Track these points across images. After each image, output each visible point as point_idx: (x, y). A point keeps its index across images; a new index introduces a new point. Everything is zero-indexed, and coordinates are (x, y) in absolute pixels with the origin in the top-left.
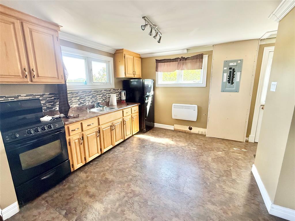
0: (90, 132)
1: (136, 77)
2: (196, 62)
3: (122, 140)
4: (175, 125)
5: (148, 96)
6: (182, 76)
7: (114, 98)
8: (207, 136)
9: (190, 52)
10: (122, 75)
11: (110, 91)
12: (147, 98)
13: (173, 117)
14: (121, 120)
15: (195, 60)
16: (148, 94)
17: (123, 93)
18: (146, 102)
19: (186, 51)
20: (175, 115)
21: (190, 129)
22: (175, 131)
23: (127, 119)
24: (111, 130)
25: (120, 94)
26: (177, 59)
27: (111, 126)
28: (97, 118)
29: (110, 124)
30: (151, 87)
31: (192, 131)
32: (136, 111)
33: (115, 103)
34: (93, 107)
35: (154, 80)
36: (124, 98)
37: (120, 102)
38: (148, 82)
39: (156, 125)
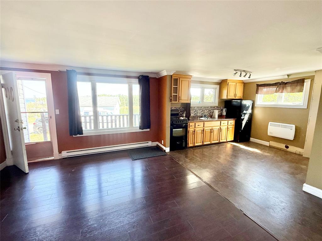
0: (199, 129)
1: (237, 98)
2: (297, 86)
3: (217, 142)
4: (270, 142)
5: (245, 114)
6: (281, 97)
7: (216, 113)
8: (303, 156)
9: (290, 77)
10: (224, 97)
11: (214, 108)
12: (243, 115)
13: (269, 134)
14: (219, 127)
15: (296, 84)
16: (245, 112)
17: (224, 110)
18: (242, 118)
19: (287, 77)
20: (270, 133)
21: (287, 147)
22: (270, 147)
23: (224, 128)
24: (211, 132)
25: (222, 110)
26: (277, 83)
27: (211, 130)
28: (203, 123)
29: (210, 128)
30: (249, 107)
31: (289, 150)
32: (232, 124)
33: (217, 116)
34: (202, 117)
35: (253, 101)
36: (224, 113)
37: (220, 116)
38: (247, 103)
39: (252, 139)
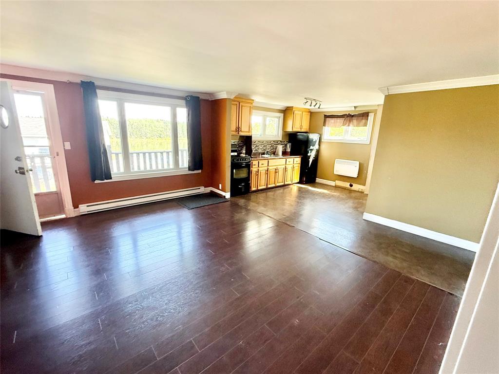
0: (262, 169)
1: (302, 131)
2: (362, 119)
4: (336, 181)
5: (311, 150)
7: (280, 149)
8: (365, 193)
9: (357, 109)
13: (335, 173)
14: (284, 166)
15: (362, 117)
16: (311, 147)
17: (289, 145)
18: (309, 155)
19: (353, 109)
21: (351, 186)
22: (336, 187)
23: (289, 167)
24: (276, 172)
25: (286, 146)
26: (344, 115)
27: (276, 169)
28: (267, 161)
30: (316, 142)
31: (353, 188)
32: (298, 162)
33: (280, 153)
34: (264, 154)
35: (320, 135)
36: (289, 150)
37: (285, 153)
38: (314, 137)
